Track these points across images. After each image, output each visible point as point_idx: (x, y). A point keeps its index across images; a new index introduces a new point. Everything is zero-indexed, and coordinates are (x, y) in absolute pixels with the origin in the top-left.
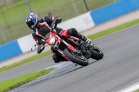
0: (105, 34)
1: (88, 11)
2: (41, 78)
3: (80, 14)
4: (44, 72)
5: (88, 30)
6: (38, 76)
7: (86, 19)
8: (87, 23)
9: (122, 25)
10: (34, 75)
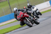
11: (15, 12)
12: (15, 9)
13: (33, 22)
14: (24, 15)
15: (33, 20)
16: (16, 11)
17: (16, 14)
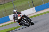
0: (40, 15)
1: (34, 7)
2: (17, 29)
3: (31, 8)
4: (18, 27)
5: (34, 13)
6: (16, 28)
7: (33, 10)
8: (34, 11)
9: (46, 12)
10: (14, 28)
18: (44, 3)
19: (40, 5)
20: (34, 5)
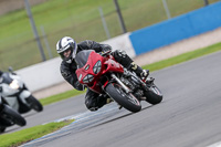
1: (125, 31)
4: (53, 127)
10: (38, 131)
11: (67, 55)
12: (65, 42)
13: (140, 93)
14: (107, 65)
15: (141, 84)
16: (71, 49)
17: (70, 61)
18: (172, 16)
19: (154, 25)
20: (126, 23)
